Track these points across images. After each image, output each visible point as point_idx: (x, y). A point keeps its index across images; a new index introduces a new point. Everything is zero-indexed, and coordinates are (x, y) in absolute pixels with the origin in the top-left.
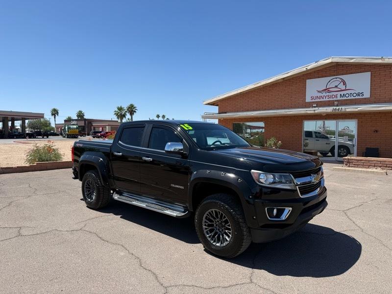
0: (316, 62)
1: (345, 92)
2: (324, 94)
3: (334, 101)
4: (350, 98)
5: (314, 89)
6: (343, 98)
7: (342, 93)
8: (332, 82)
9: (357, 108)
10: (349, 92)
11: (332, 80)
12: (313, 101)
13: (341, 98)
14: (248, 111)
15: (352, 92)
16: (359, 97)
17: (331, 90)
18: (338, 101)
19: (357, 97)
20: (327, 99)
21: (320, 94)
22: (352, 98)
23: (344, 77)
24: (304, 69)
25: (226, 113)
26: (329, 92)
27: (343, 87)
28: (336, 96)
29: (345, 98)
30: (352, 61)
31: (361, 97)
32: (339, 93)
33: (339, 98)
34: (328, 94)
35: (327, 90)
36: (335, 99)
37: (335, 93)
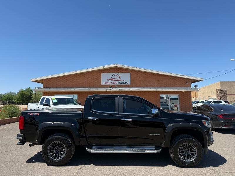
0: (108, 65)
1: (120, 81)
2: (110, 81)
3: (115, 85)
4: (122, 84)
5: (105, 78)
6: (119, 84)
7: (119, 81)
8: (115, 76)
9: (130, 89)
10: (122, 81)
11: (114, 75)
12: (105, 84)
13: (118, 84)
14: (66, 87)
15: (123, 81)
16: (126, 84)
17: (114, 79)
18: (117, 85)
19: (125, 84)
20: (112, 84)
21: (108, 81)
22: (123, 84)
23: (119, 74)
24: (102, 68)
25: (49, 88)
26: (113, 80)
27: (119, 79)
28: (116, 83)
29: (120, 84)
30: (125, 67)
31: (127, 84)
32: (117, 82)
33: (117, 84)
34: (112, 81)
35: (111, 79)
36: (115, 84)
37: (115, 81)
